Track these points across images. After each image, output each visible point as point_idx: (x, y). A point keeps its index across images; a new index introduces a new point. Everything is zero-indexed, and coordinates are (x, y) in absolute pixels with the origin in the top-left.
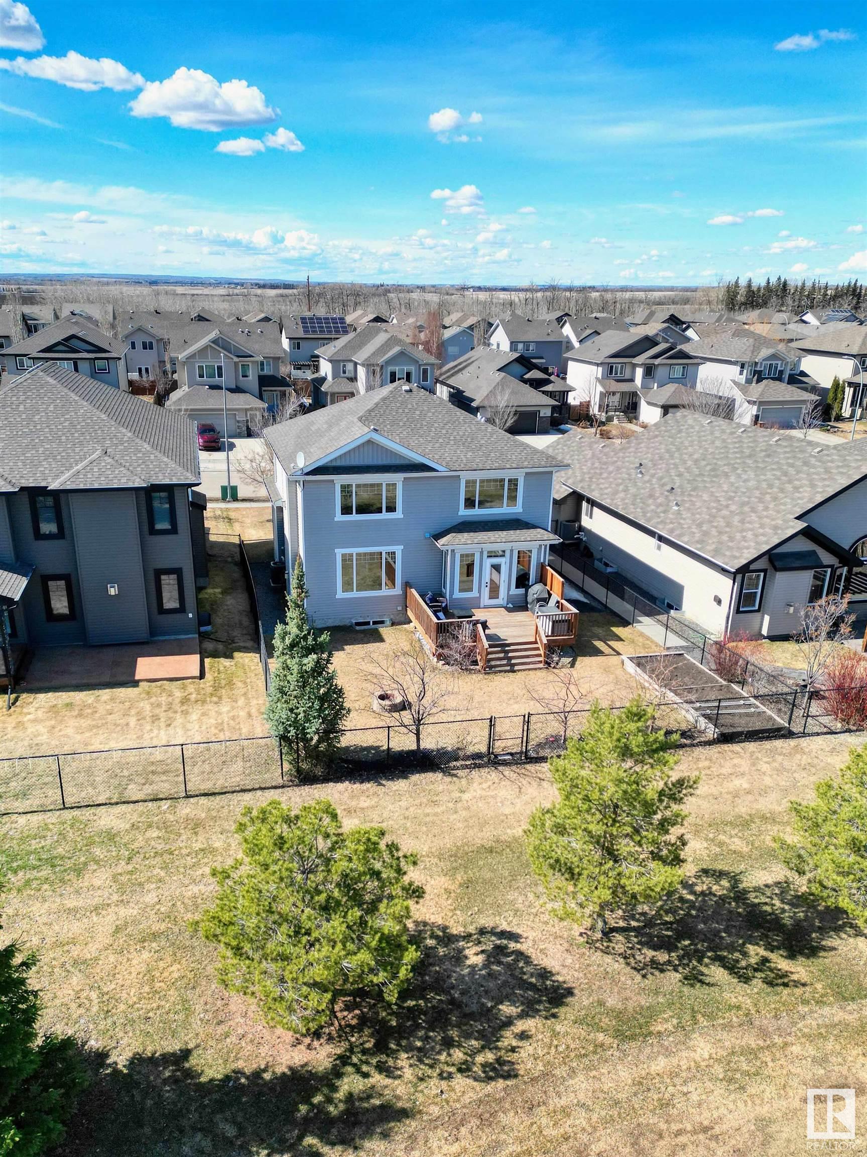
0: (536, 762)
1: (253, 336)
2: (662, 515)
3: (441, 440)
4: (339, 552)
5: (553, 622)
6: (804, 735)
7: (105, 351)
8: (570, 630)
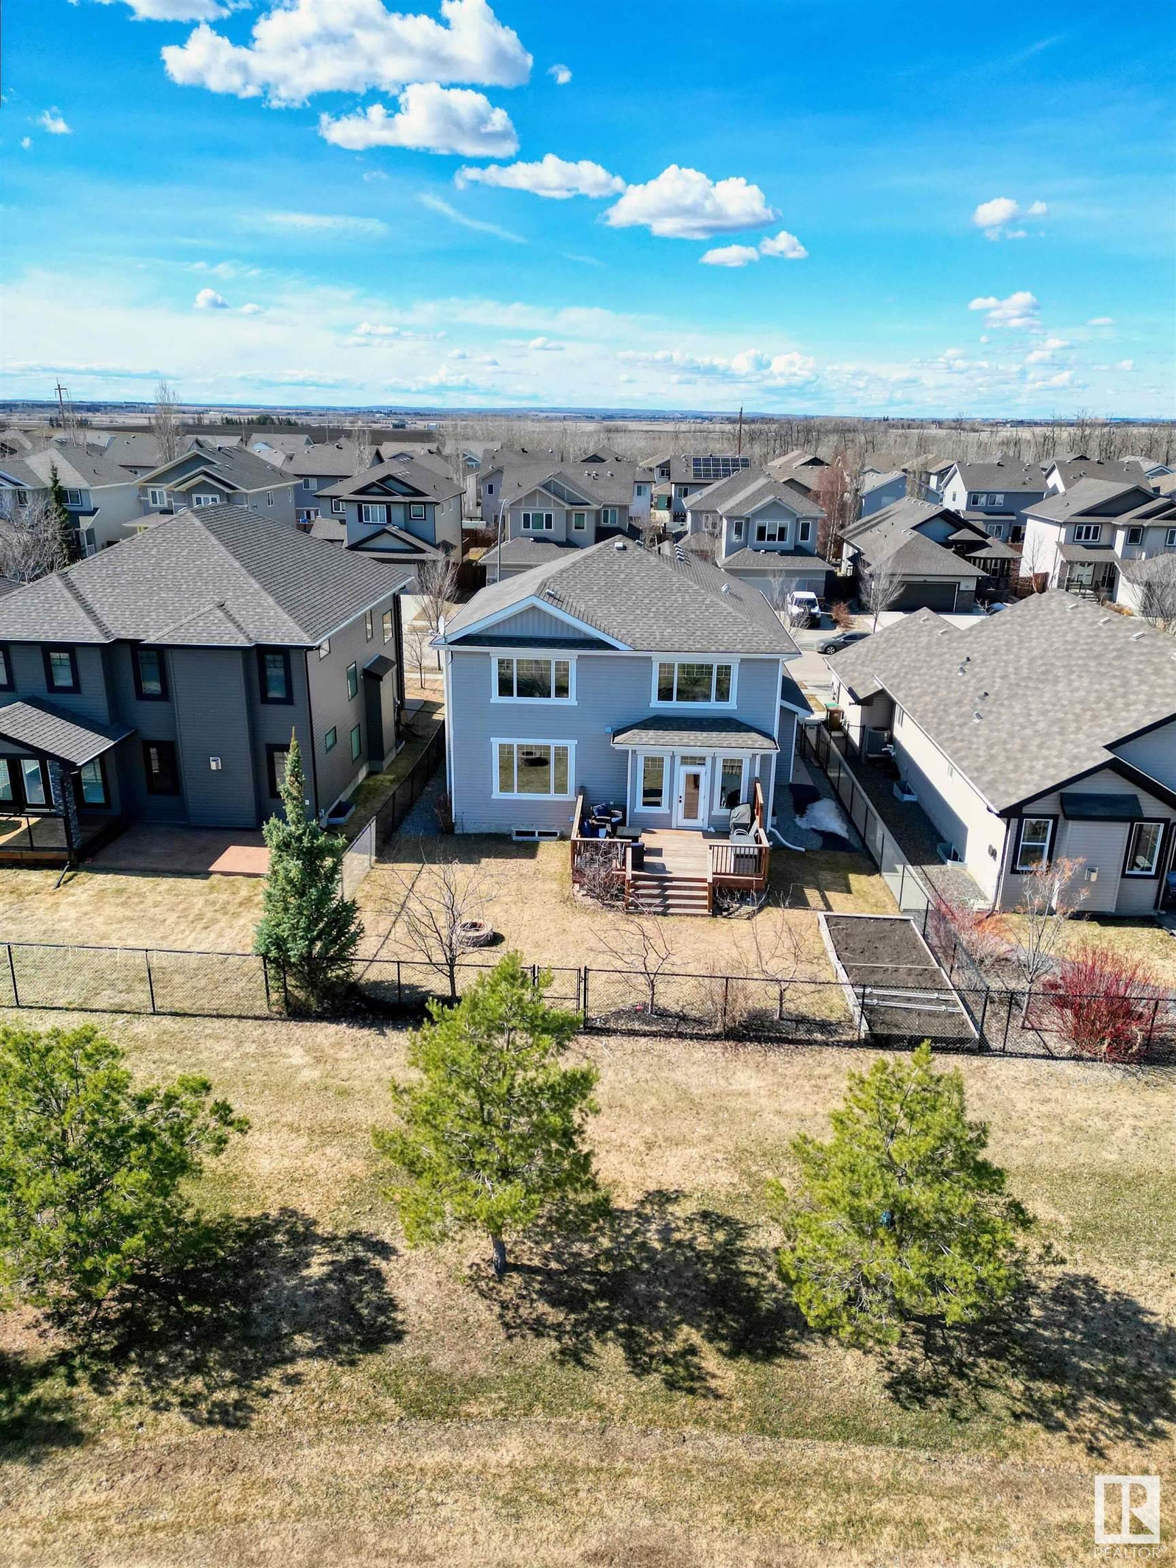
0: (597, 1034)
1: (601, 481)
2: (957, 728)
3: (638, 612)
4: (496, 742)
5: (737, 856)
6: (1004, 1053)
7: (423, 494)
8: (758, 869)
